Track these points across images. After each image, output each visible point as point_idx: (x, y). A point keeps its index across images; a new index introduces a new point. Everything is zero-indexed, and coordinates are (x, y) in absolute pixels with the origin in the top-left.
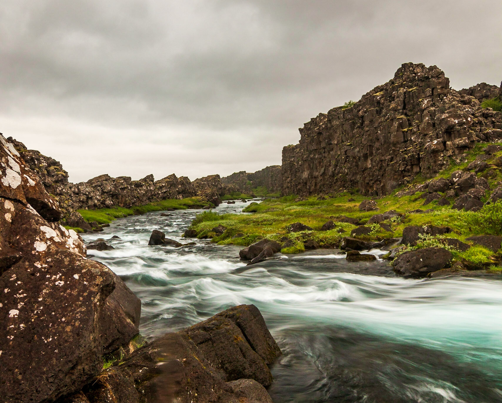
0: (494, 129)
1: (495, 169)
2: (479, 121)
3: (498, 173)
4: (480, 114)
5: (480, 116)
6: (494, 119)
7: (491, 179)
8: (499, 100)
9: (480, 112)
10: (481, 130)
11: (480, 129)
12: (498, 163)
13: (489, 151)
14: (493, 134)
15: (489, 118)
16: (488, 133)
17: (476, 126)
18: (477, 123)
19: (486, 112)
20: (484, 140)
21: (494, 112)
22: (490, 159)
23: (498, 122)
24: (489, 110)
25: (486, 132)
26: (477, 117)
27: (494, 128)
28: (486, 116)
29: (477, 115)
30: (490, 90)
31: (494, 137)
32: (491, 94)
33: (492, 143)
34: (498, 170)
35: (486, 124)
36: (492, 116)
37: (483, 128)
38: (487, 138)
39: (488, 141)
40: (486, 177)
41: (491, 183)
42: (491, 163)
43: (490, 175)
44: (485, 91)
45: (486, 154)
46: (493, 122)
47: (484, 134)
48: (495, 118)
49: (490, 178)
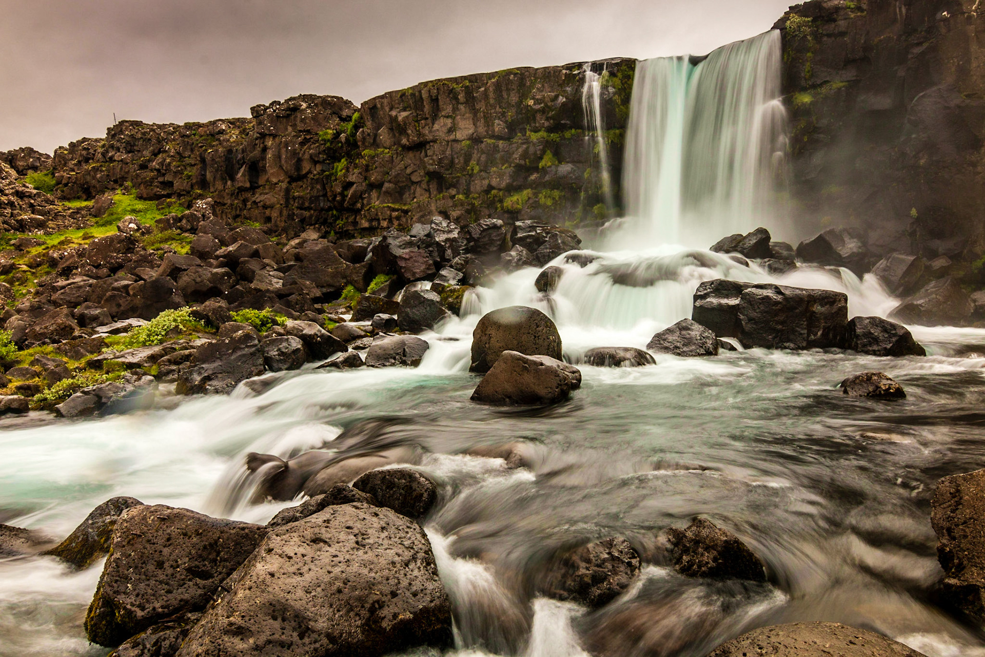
0: (32, 215)
1: (25, 272)
2: (9, 200)
3: (29, 277)
4: (11, 191)
5: (12, 194)
6: (32, 201)
7: (19, 285)
8: (50, 176)
9: (12, 188)
10: (12, 215)
11: (12, 213)
12: (31, 263)
13: (20, 245)
14: (31, 222)
15: (25, 199)
16: (22, 220)
17: (5, 209)
18: (7, 204)
19: (20, 189)
20: (16, 229)
21: (35, 191)
22: (22, 256)
23: (39, 205)
24: (28, 187)
25: (20, 218)
26: (6, 195)
27: (33, 213)
28: (20, 195)
29: (7, 192)
30: (39, 159)
31: (33, 227)
32: (41, 165)
33: (28, 235)
34: (29, 273)
35: (21, 207)
36: (30, 197)
37: (16, 212)
38: (22, 226)
39: (24, 232)
40: (11, 282)
41: (18, 290)
42: (21, 262)
43: (18, 280)
44: (31, 160)
45: (16, 249)
46: (31, 206)
47: (17, 221)
48: (35, 200)
49: (17, 283)
